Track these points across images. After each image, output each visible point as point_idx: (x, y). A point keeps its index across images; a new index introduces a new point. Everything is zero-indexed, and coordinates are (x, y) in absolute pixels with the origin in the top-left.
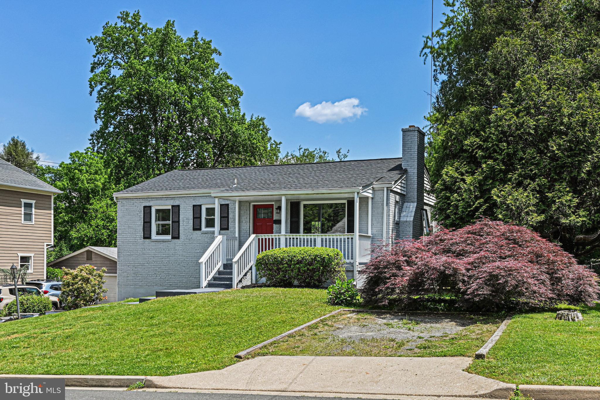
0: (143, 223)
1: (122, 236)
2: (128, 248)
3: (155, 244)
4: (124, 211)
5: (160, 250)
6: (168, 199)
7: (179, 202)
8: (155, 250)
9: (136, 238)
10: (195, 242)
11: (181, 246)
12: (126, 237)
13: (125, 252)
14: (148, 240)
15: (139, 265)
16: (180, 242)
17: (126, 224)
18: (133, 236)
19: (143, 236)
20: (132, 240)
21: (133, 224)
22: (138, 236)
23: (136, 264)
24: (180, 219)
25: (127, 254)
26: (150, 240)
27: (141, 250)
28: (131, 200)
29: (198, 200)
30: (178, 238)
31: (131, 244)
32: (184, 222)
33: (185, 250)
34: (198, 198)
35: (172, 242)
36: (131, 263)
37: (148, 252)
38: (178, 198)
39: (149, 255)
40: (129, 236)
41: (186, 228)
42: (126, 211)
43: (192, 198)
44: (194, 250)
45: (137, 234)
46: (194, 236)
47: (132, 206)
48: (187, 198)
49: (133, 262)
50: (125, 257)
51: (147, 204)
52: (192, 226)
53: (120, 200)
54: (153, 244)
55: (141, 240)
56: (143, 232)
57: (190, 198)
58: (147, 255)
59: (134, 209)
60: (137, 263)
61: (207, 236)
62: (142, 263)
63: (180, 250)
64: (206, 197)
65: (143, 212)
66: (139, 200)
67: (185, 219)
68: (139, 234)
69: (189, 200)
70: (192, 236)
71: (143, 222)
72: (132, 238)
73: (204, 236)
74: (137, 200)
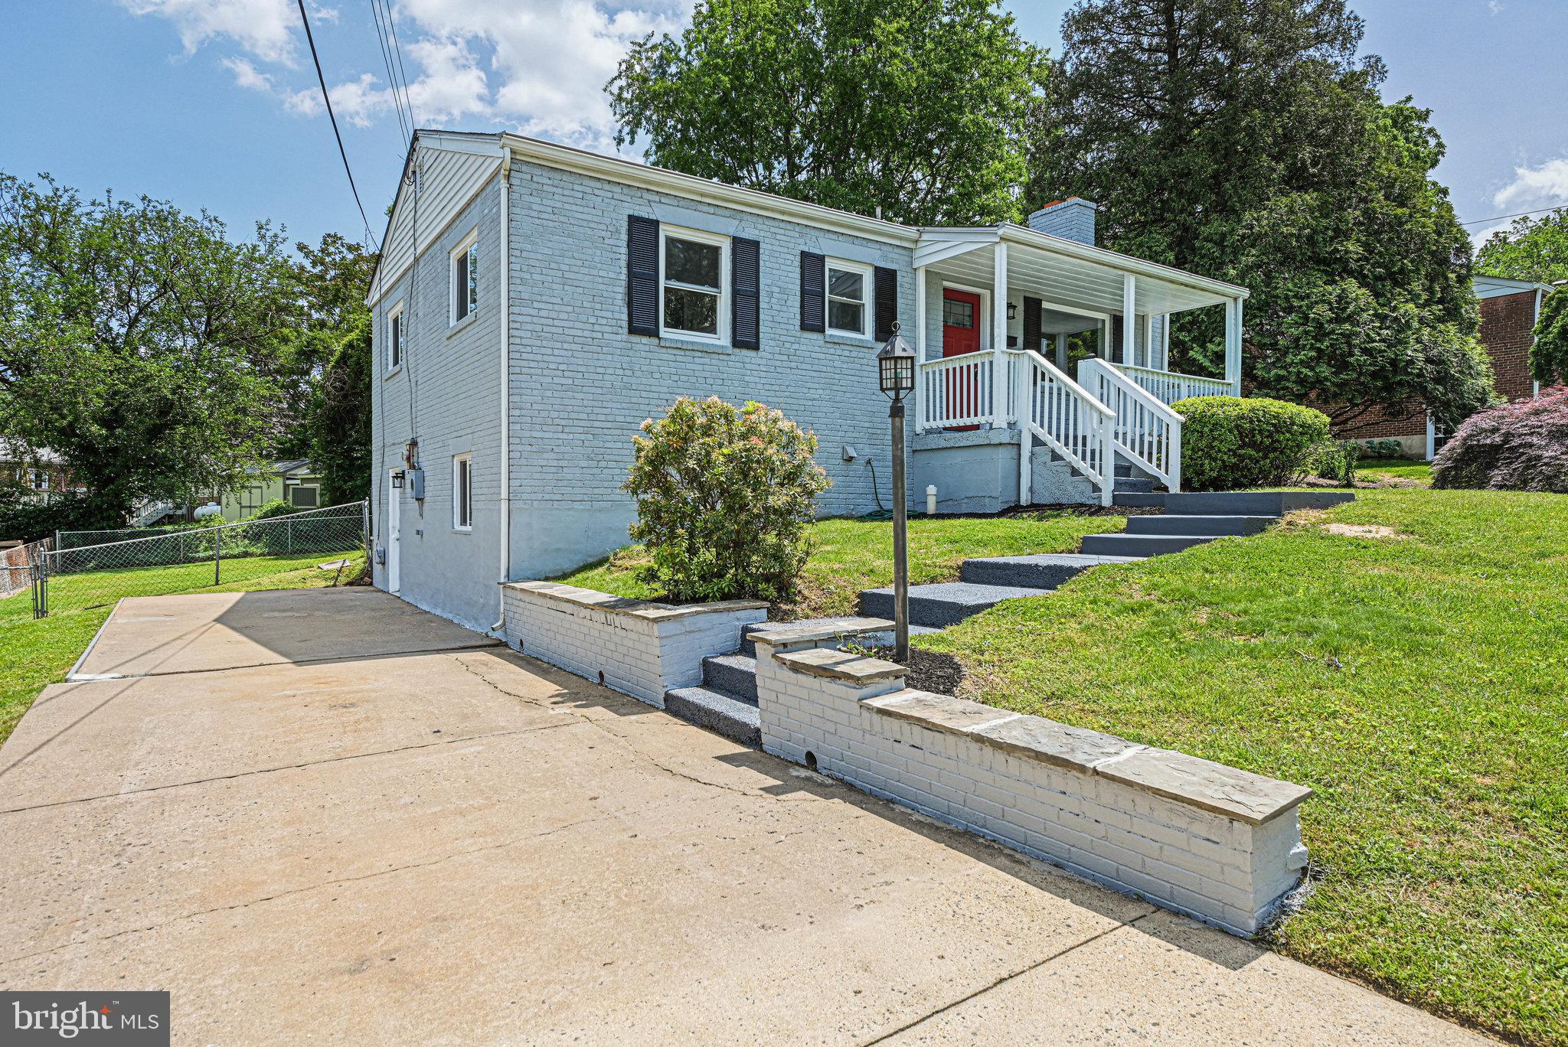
0: (624, 277)
1: (534, 312)
2: (560, 360)
3: (672, 358)
4: (544, 216)
5: (693, 380)
6: (719, 211)
7: (757, 232)
8: (676, 378)
9: (597, 328)
10: (804, 366)
11: (763, 374)
12: (553, 315)
13: (546, 372)
14: (645, 340)
15: (609, 425)
16: (759, 361)
17: (553, 265)
18: (583, 318)
19: (625, 324)
20: (580, 333)
21: (586, 271)
22: (604, 321)
23: (596, 424)
24: (762, 286)
25: (556, 380)
26: (655, 341)
27: (621, 372)
28: (572, 179)
29: (814, 239)
30: (755, 346)
31: (574, 347)
32: (774, 300)
33: (777, 388)
34: (813, 232)
35: (733, 357)
36: (574, 416)
37: (644, 381)
38: (754, 219)
39: (651, 395)
40: (564, 316)
41: (778, 319)
42: (552, 217)
43: (797, 228)
44: (806, 391)
45: (603, 314)
46: (803, 348)
47: (579, 202)
48: (782, 225)
49: (584, 416)
50: (549, 393)
51: (643, 212)
52: (798, 316)
53: (524, 168)
54: (666, 355)
55: (619, 337)
56: (625, 310)
57: (789, 227)
58: (644, 394)
59: (589, 217)
60: (603, 418)
61: (839, 352)
62: (622, 419)
63: (760, 386)
64: (834, 237)
65: (624, 237)
66: (607, 187)
67: (777, 290)
68: (609, 314)
69: (787, 233)
70: (796, 346)
71: (625, 271)
72: (577, 325)
73: (832, 351)
74: (598, 185)
